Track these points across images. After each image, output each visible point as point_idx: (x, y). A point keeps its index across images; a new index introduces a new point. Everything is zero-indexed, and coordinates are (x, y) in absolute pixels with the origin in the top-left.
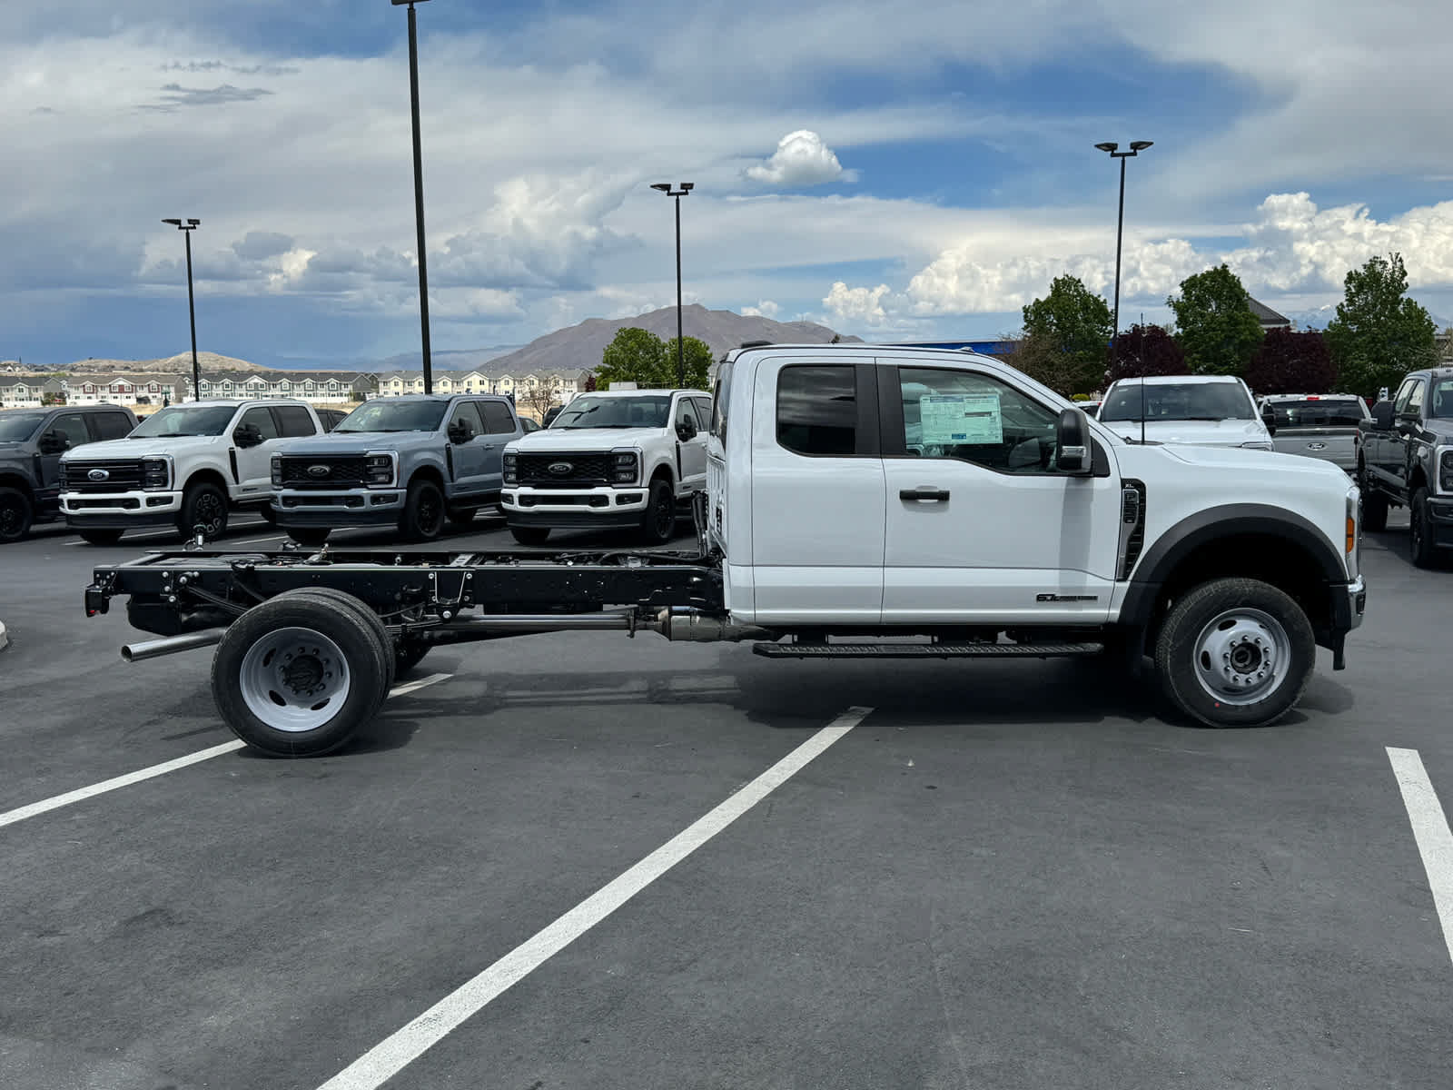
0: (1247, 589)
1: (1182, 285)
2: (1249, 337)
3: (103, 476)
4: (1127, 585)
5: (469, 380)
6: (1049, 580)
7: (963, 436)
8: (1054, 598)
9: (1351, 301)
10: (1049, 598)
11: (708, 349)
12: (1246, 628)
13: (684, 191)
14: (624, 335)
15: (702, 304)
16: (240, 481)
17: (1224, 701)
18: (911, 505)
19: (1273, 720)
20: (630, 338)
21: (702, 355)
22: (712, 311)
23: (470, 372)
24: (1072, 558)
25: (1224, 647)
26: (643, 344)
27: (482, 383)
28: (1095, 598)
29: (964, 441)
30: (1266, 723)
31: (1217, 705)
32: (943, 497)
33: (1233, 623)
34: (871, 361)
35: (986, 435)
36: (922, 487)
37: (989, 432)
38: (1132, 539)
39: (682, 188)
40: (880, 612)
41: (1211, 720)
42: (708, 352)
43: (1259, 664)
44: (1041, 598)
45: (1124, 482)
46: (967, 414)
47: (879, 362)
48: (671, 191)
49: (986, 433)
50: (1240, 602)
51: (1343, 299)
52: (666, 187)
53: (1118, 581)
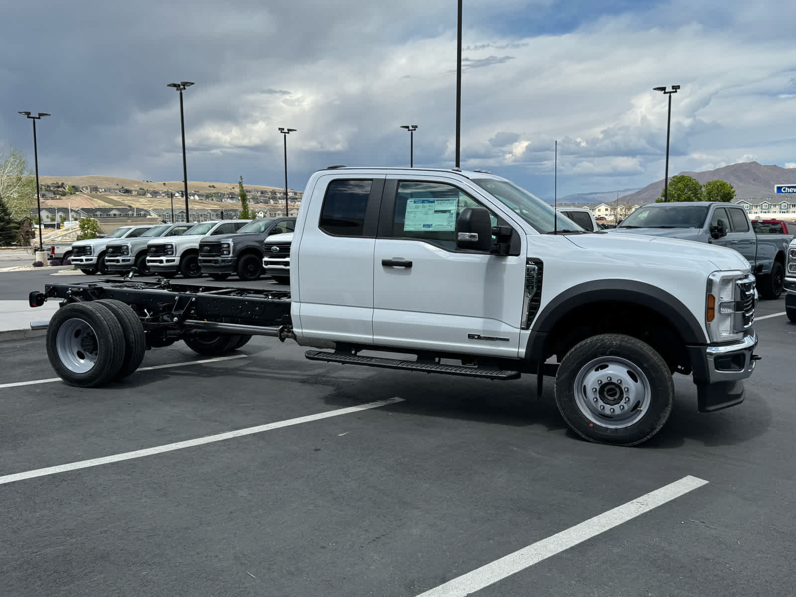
0: (614, 343)
3: (277, 250)
4: (529, 332)
5: (599, 208)
6: (476, 324)
7: (429, 226)
8: (479, 337)
10: (476, 337)
11: (732, 188)
12: (616, 372)
13: (674, 90)
14: (675, 180)
15: (759, 162)
17: (599, 423)
18: (388, 269)
19: (635, 443)
20: (679, 182)
21: (727, 192)
22: (765, 166)
23: (600, 203)
24: (491, 310)
25: (593, 383)
26: (688, 185)
27: (607, 210)
28: (507, 340)
29: (431, 229)
30: (630, 444)
31: (591, 425)
32: (408, 265)
33: (606, 366)
34: (383, 177)
35: (445, 225)
36: (394, 258)
37: (446, 224)
38: (532, 300)
39: (673, 89)
40: (372, 337)
41: (586, 435)
42: (732, 190)
43: (622, 399)
44: (471, 337)
45: (528, 260)
46: (436, 212)
47: (388, 177)
48: (666, 91)
49: (445, 224)
50: (608, 352)
52: (663, 89)
53: (522, 329)
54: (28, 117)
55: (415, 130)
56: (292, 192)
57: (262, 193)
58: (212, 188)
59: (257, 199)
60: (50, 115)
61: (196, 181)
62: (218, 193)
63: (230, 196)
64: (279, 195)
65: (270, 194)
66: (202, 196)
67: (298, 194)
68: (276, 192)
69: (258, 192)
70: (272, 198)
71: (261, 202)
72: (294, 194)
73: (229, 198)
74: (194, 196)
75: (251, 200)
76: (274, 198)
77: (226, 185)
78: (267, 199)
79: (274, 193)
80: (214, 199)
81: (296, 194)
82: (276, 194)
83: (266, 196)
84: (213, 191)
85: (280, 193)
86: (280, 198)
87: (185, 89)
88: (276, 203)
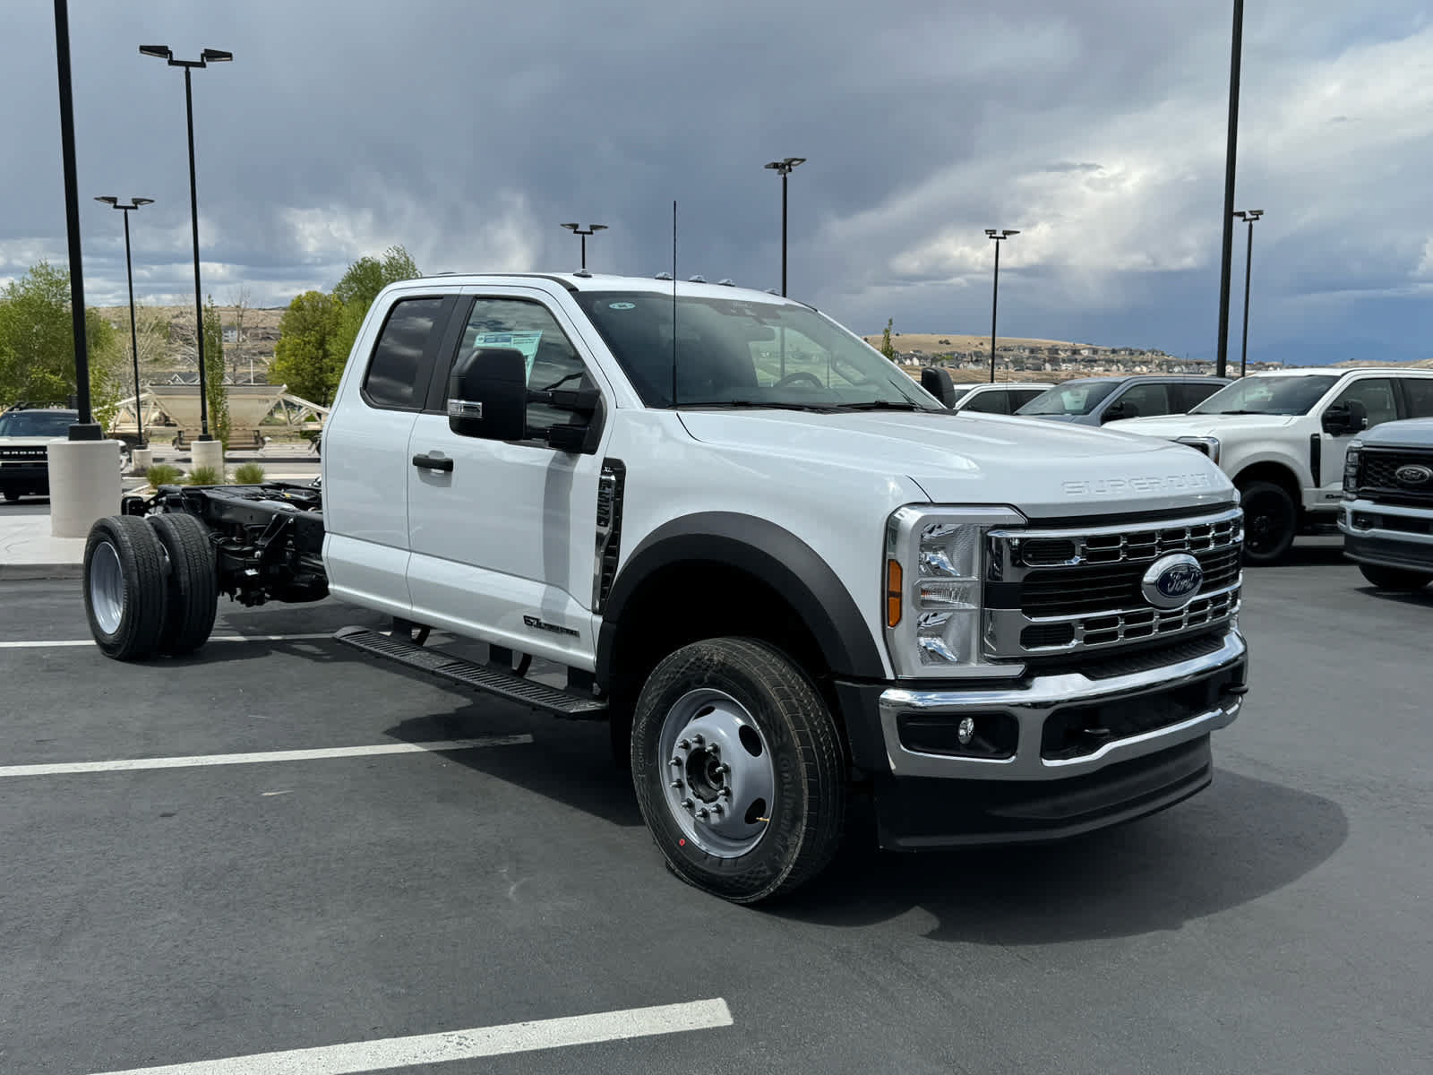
4: (601, 619)
6: (533, 596)
8: (539, 624)
10: (535, 623)
16: (1322, 483)
17: (699, 844)
24: (555, 570)
28: (578, 633)
32: (448, 466)
36: (431, 453)
44: (528, 622)
50: (707, 679)
53: (594, 611)
54: (575, 232)
55: (1257, 219)
56: (1089, 349)
57: (1032, 351)
58: (944, 345)
59: (1022, 362)
60: (606, 227)
61: (918, 333)
62: (953, 354)
63: (974, 359)
64: (1062, 355)
65: (1046, 352)
66: (926, 359)
67: (1100, 352)
68: (1057, 350)
69: (1024, 350)
70: (1049, 361)
71: (1027, 368)
72: (1091, 352)
73: (972, 361)
74: (911, 360)
75: (1011, 365)
76: (1054, 361)
77: (968, 339)
78: (1041, 362)
79: (1053, 350)
80: (945, 364)
81: (1095, 352)
82: (1057, 354)
83: (1039, 356)
84: (946, 349)
85: (1066, 350)
86: (1064, 361)
87: (790, 170)
88: (1056, 370)
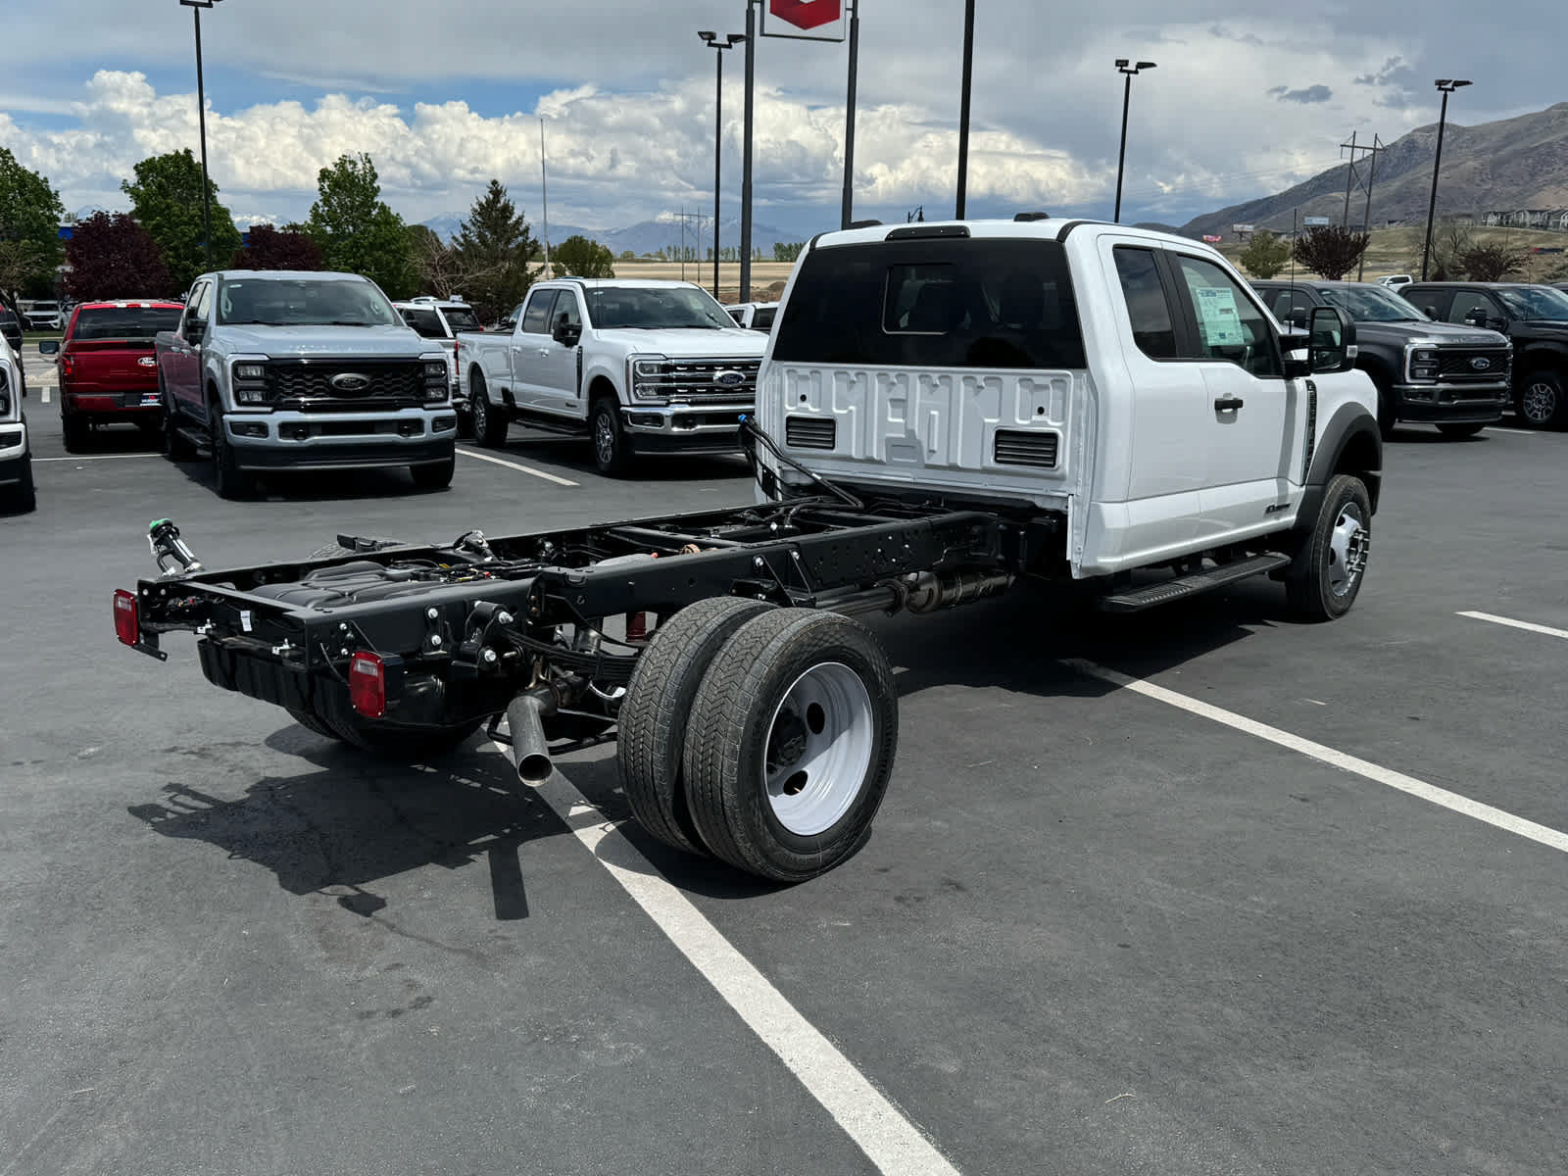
1: (136, 168)
2: (225, 234)
8: (1273, 508)
9: (326, 201)
28: (1289, 505)
51: (318, 198)
